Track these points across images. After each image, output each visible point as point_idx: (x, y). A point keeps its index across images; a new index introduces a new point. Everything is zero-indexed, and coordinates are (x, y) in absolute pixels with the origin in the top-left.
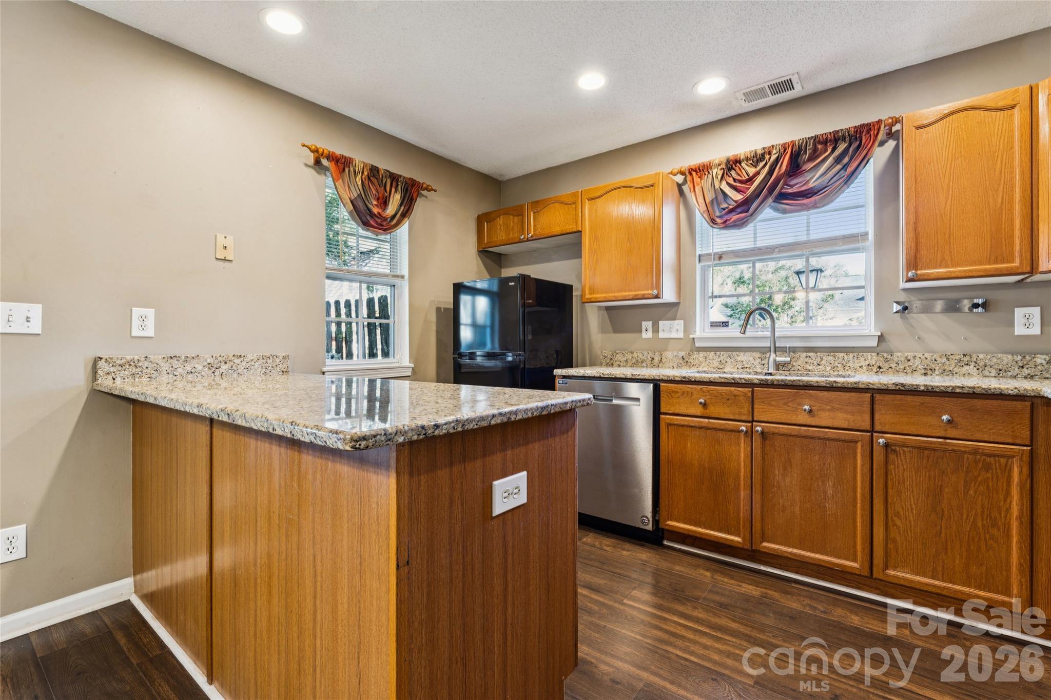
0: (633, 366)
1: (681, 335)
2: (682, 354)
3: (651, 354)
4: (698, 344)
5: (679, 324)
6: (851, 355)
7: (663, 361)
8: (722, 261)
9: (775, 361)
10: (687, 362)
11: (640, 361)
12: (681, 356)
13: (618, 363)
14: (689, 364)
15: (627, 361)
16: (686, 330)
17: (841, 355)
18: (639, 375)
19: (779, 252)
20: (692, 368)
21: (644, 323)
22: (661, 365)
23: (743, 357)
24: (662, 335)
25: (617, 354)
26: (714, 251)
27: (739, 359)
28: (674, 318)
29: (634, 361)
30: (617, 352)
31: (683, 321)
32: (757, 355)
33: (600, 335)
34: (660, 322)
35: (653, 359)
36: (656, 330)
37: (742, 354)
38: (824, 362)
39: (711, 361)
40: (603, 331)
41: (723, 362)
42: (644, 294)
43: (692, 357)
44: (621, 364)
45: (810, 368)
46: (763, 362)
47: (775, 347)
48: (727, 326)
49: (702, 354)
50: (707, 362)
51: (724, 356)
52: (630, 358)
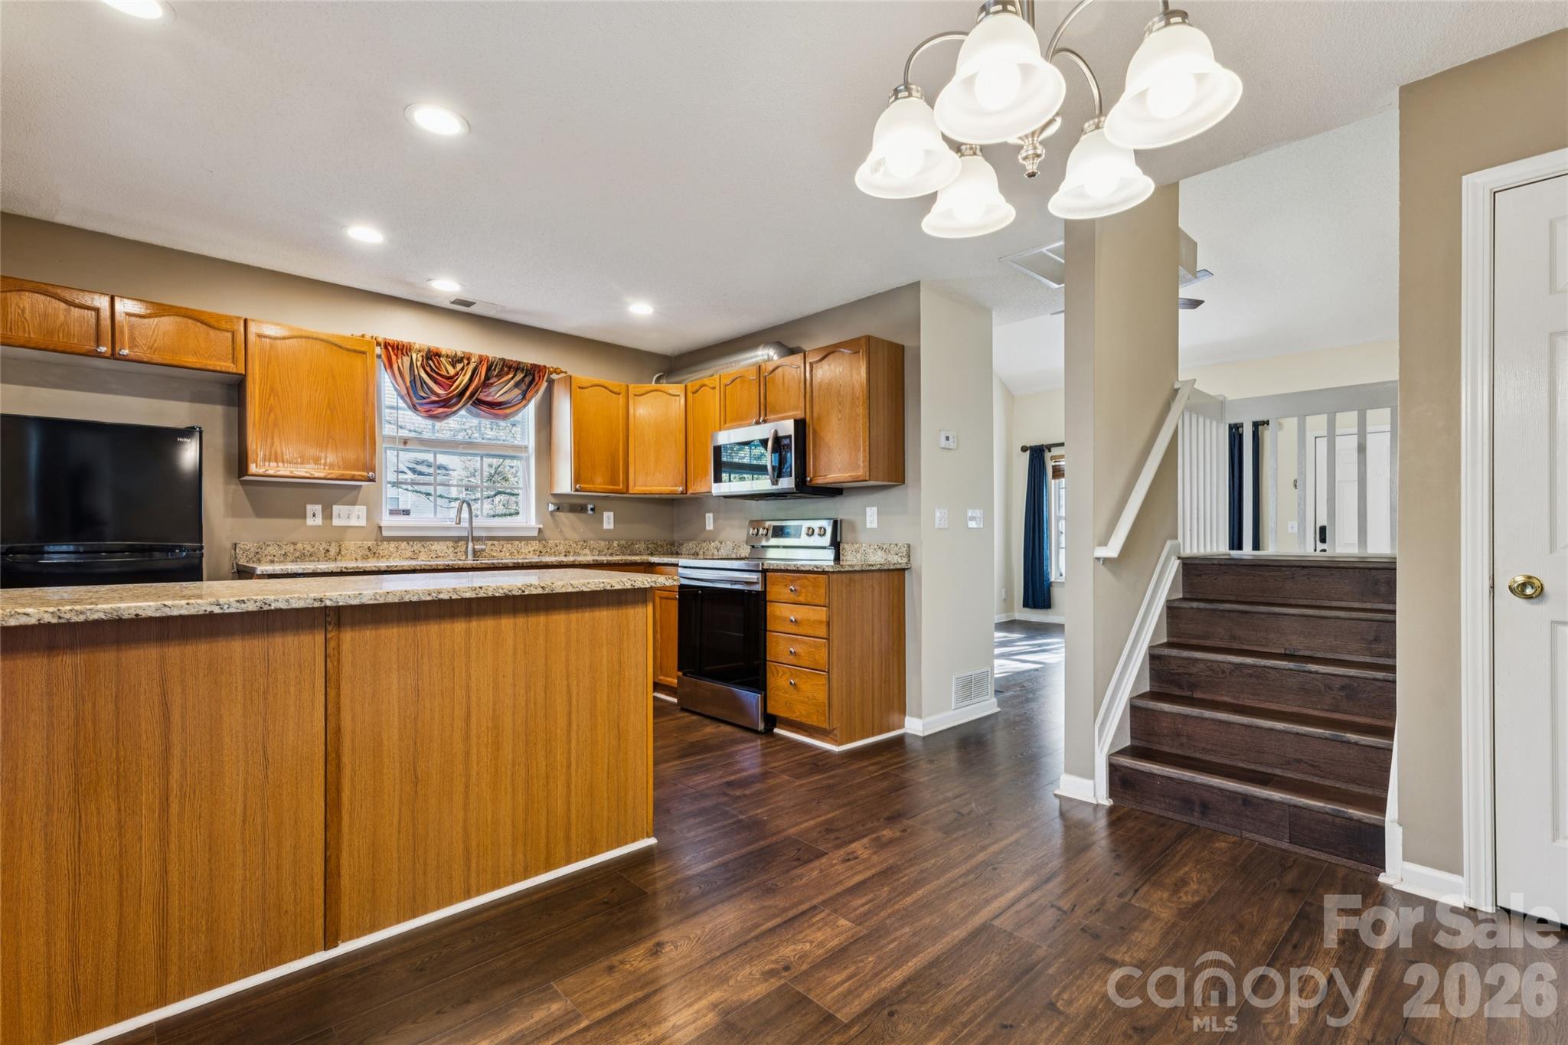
0: (297, 561)
1: (363, 523)
2: (370, 544)
3: (324, 545)
4: (385, 533)
5: (360, 510)
6: (523, 543)
7: (342, 553)
8: (408, 447)
9: (474, 549)
10: (375, 553)
11: (307, 553)
12: (366, 547)
13: (269, 558)
14: (377, 555)
15: (285, 554)
16: (369, 516)
17: (518, 542)
19: (464, 448)
20: (381, 560)
21: (310, 508)
22: (339, 558)
23: (437, 546)
24: (336, 522)
25: (268, 545)
26: (399, 435)
27: (433, 548)
28: (354, 503)
29: (298, 554)
30: (269, 543)
31: (365, 507)
32: (450, 544)
33: (229, 521)
34: (334, 507)
35: (328, 551)
36: (328, 515)
37: (436, 543)
38: (504, 549)
39: (403, 552)
40: (233, 511)
41: (416, 551)
42: (354, 475)
43: (381, 548)
44: (276, 559)
45: (494, 554)
46: (456, 551)
47: (472, 537)
48: (408, 514)
49: (393, 544)
50: (399, 553)
51: (417, 546)
52: (292, 551)
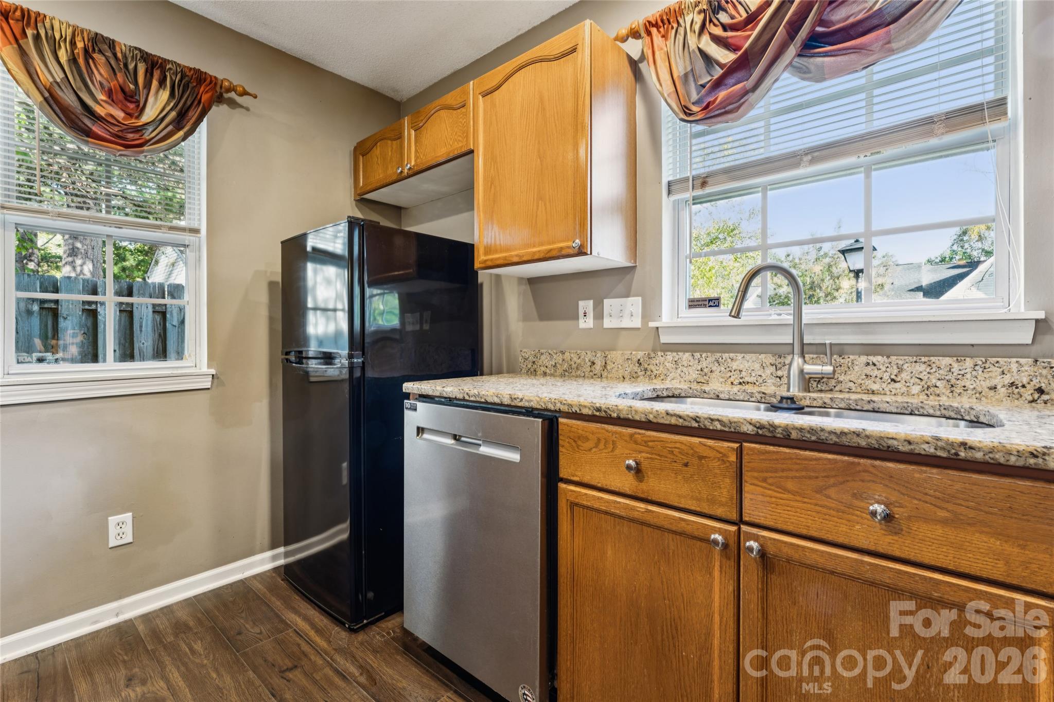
0: (565, 376)
1: (637, 323)
2: (640, 355)
3: (590, 356)
4: (664, 339)
5: (634, 304)
6: (969, 363)
7: (608, 367)
8: (708, 190)
9: (801, 372)
10: (646, 370)
11: (574, 366)
12: (635, 360)
13: (543, 369)
14: (648, 373)
15: (555, 366)
16: (647, 315)
17: (947, 361)
18: (522, 400)
19: (813, 162)
20: (654, 381)
21: (582, 304)
22: (605, 374)
23: (741, 362)
24: (608, 323)
25: (542, 354)
26: (694, 173)
27: (734, 365)
28: (627, 295)
29: (565, 366)
30: (542, 351)
31: (640, 299)
32: (768, 359)
33: (521, 324)
34: (605, 301)
35: (593, 363)
36: (599, 315)
37: (740, 356)
38: (904, 376)
39: (685, 369)
40: (526, 318)
41: (706, 370)
42: (561, 249)
43: (654, 362)
44: (548, 371)
45: (875, 387)
46: (779, 373)
47: (802, 345)
48: (718, 306)
49: (670, 356)
50: (679, 371)
51: (707, 361)
52: (560, 362)
